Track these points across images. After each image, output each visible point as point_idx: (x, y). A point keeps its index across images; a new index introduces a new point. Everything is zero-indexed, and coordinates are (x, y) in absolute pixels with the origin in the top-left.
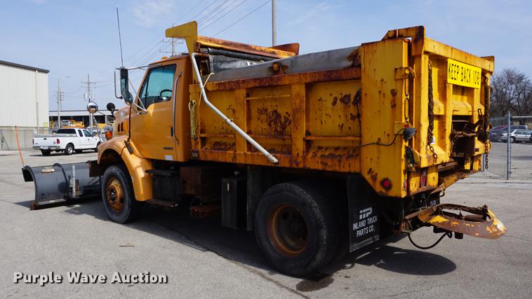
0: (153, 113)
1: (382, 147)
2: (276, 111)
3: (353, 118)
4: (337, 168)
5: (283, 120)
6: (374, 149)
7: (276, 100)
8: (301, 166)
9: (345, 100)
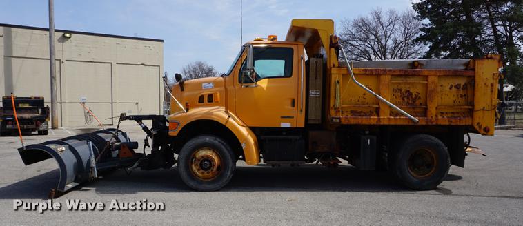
0: (267, 88)
1: (485, 112)
2: (408, 91)
3: (461, 96)
4: (458, 124)
5: (414, 96)
6: (481, 112)
7: (409, 84)
8: (434, 123)
9: (457, 87)
